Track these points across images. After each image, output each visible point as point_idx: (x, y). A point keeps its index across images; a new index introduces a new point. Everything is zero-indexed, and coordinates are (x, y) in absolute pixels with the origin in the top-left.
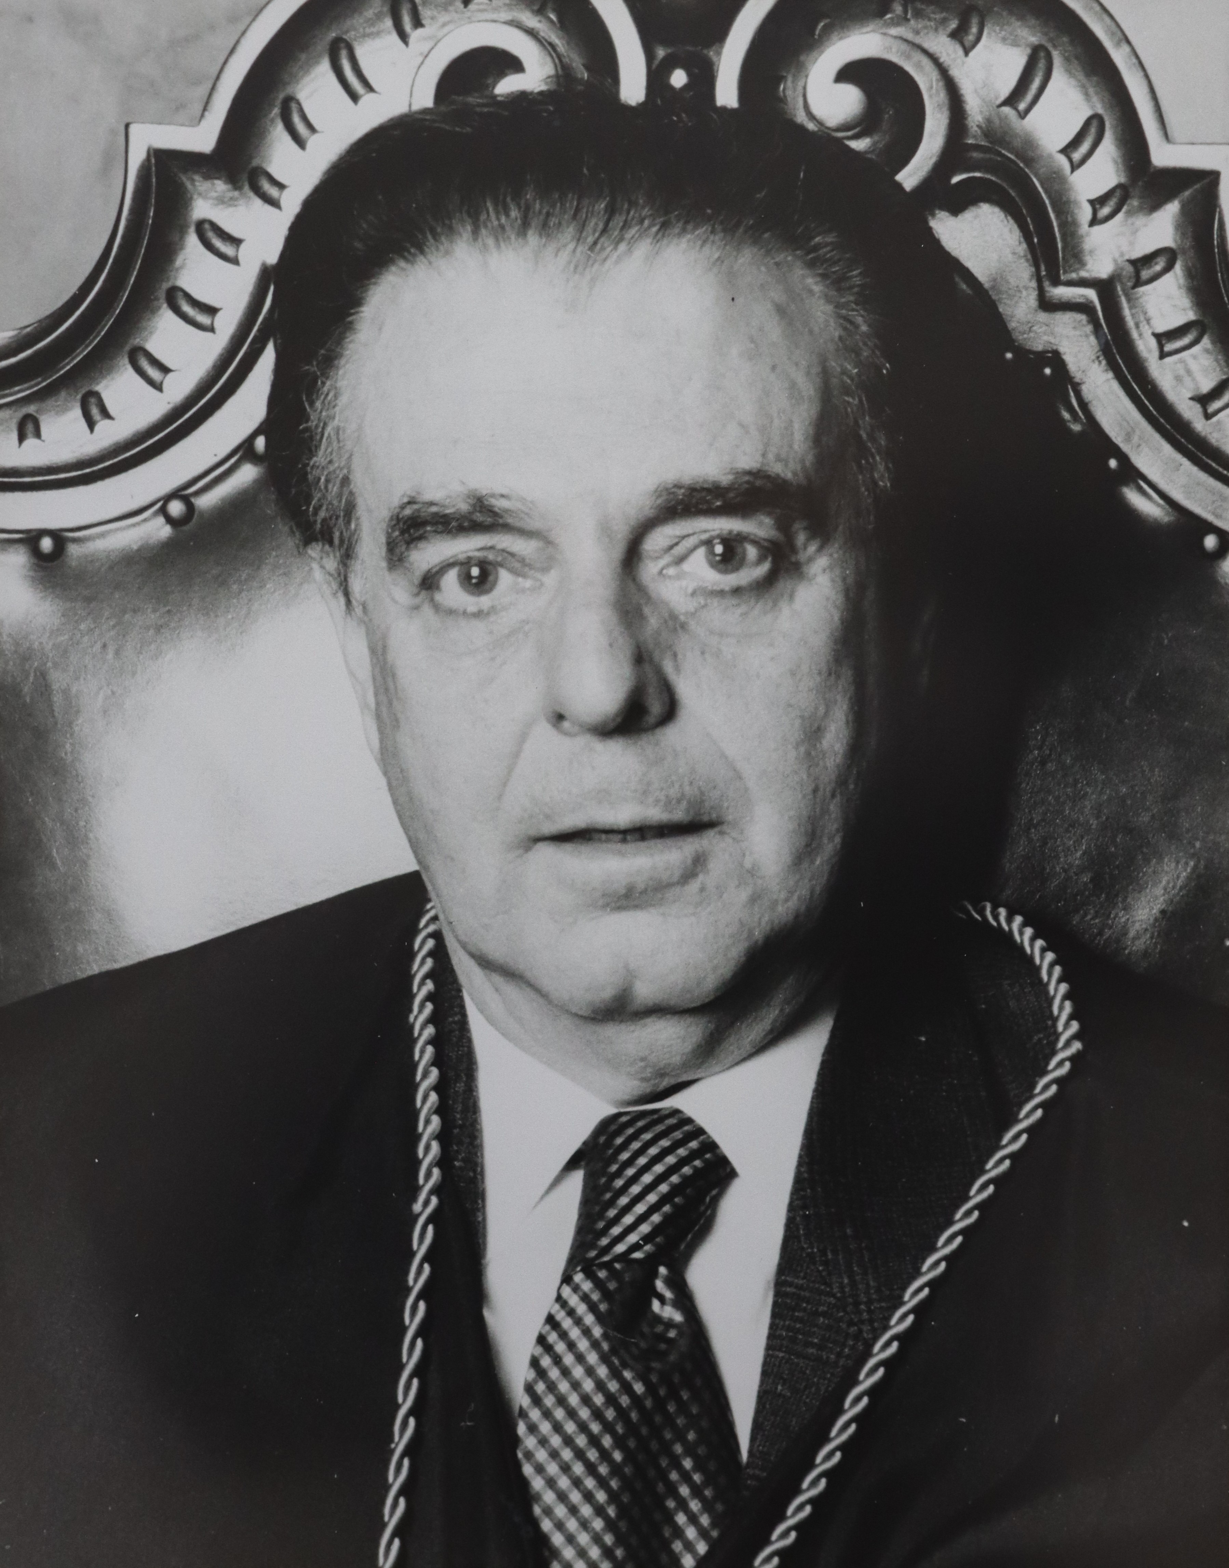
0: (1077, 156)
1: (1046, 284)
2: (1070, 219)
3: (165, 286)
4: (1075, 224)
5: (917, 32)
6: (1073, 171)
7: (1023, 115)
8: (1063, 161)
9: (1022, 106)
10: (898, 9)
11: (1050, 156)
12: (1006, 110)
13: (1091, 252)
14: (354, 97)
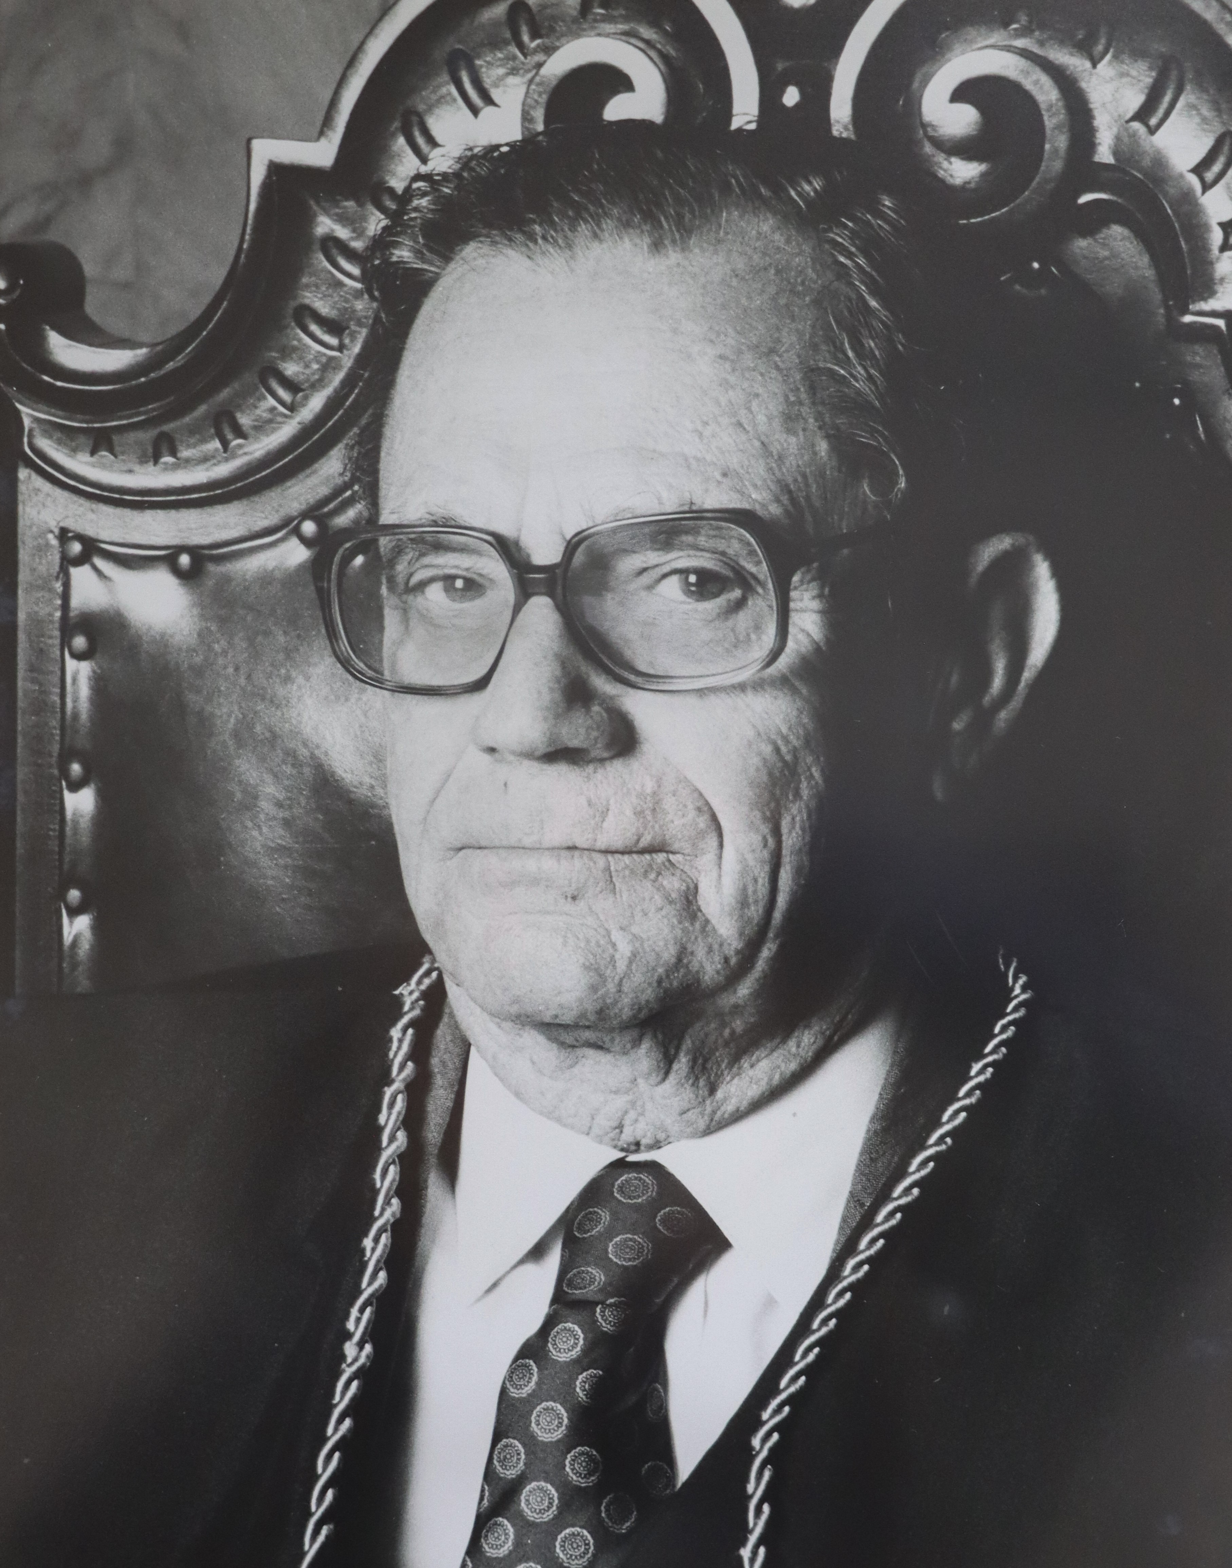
0: (1209, 176)
1: (1175, 313)
2: (1200, 244)
3: (293, 304)
4: (1206, 249)
5: (1041, 43)
6: (1204, 192)
7: (1152, 131)
8: (1194, 181)
9: (1153, 121)
10: (1024, 19)
11: (1181, 176)
12: (1136, 125)
13: (1222, 280)
14: (475, 111)
